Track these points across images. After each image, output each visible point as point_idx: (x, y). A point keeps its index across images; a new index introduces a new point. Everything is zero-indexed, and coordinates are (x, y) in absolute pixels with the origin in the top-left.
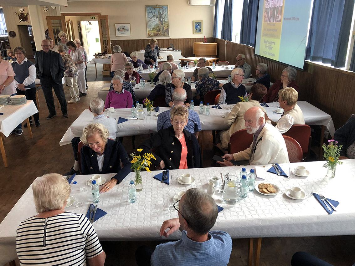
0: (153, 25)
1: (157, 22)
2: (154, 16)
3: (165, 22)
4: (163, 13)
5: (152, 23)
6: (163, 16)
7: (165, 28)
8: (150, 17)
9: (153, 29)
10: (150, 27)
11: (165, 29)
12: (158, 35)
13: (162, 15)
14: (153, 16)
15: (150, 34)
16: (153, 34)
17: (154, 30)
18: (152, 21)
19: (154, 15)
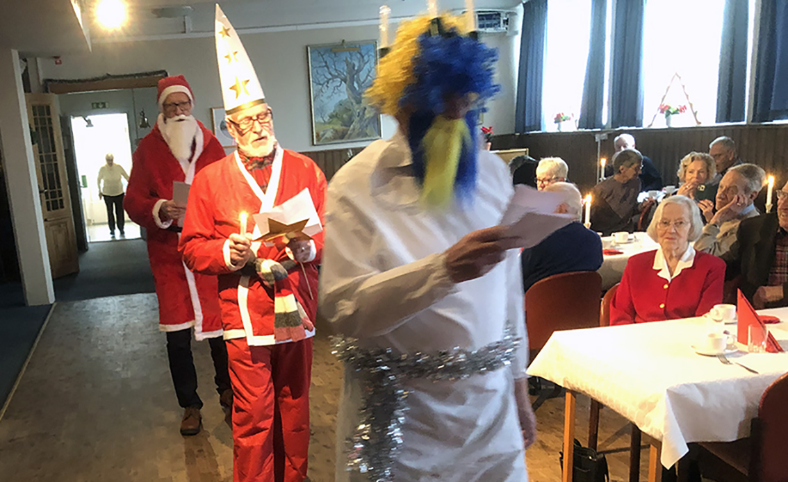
0: (331, 107)
1: (343, 95)
2: (334, 77)
5: (326, 101)
6: (362, 75)
7: (369, 113)
8: (322, 80)
9: (331, 117)
10: (321, 111)
11: (367, 115)
12: (347, 136)
13: (358, 71)
14: (330, 77)
15: (321, 133)
16: (329, 134)
17: (335, 120)
18: (327, 92)
19: (334, 73)
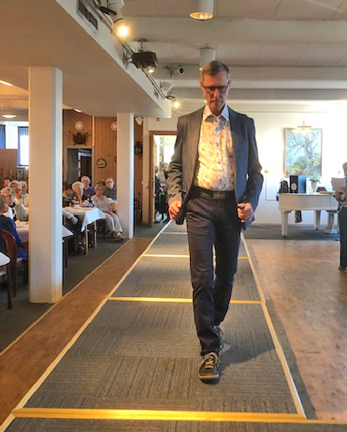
0: (295, 159)
1: (302, 153)
2: (298, 144)
3: (315, 154)
4: (312, 140)
5: (293, 155)
6: (313, 145)
7: (315, 163)
8: (292, 145)
9: (295, 164)
11: (314, 165)
12: (302, 174)
13: (311, 142)
14: (295, 144)
15: (289, 172)
16: (293, 172)
17: (297, 166)
19: (298, 142)
